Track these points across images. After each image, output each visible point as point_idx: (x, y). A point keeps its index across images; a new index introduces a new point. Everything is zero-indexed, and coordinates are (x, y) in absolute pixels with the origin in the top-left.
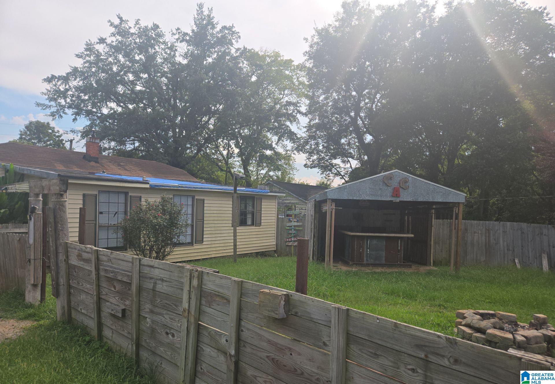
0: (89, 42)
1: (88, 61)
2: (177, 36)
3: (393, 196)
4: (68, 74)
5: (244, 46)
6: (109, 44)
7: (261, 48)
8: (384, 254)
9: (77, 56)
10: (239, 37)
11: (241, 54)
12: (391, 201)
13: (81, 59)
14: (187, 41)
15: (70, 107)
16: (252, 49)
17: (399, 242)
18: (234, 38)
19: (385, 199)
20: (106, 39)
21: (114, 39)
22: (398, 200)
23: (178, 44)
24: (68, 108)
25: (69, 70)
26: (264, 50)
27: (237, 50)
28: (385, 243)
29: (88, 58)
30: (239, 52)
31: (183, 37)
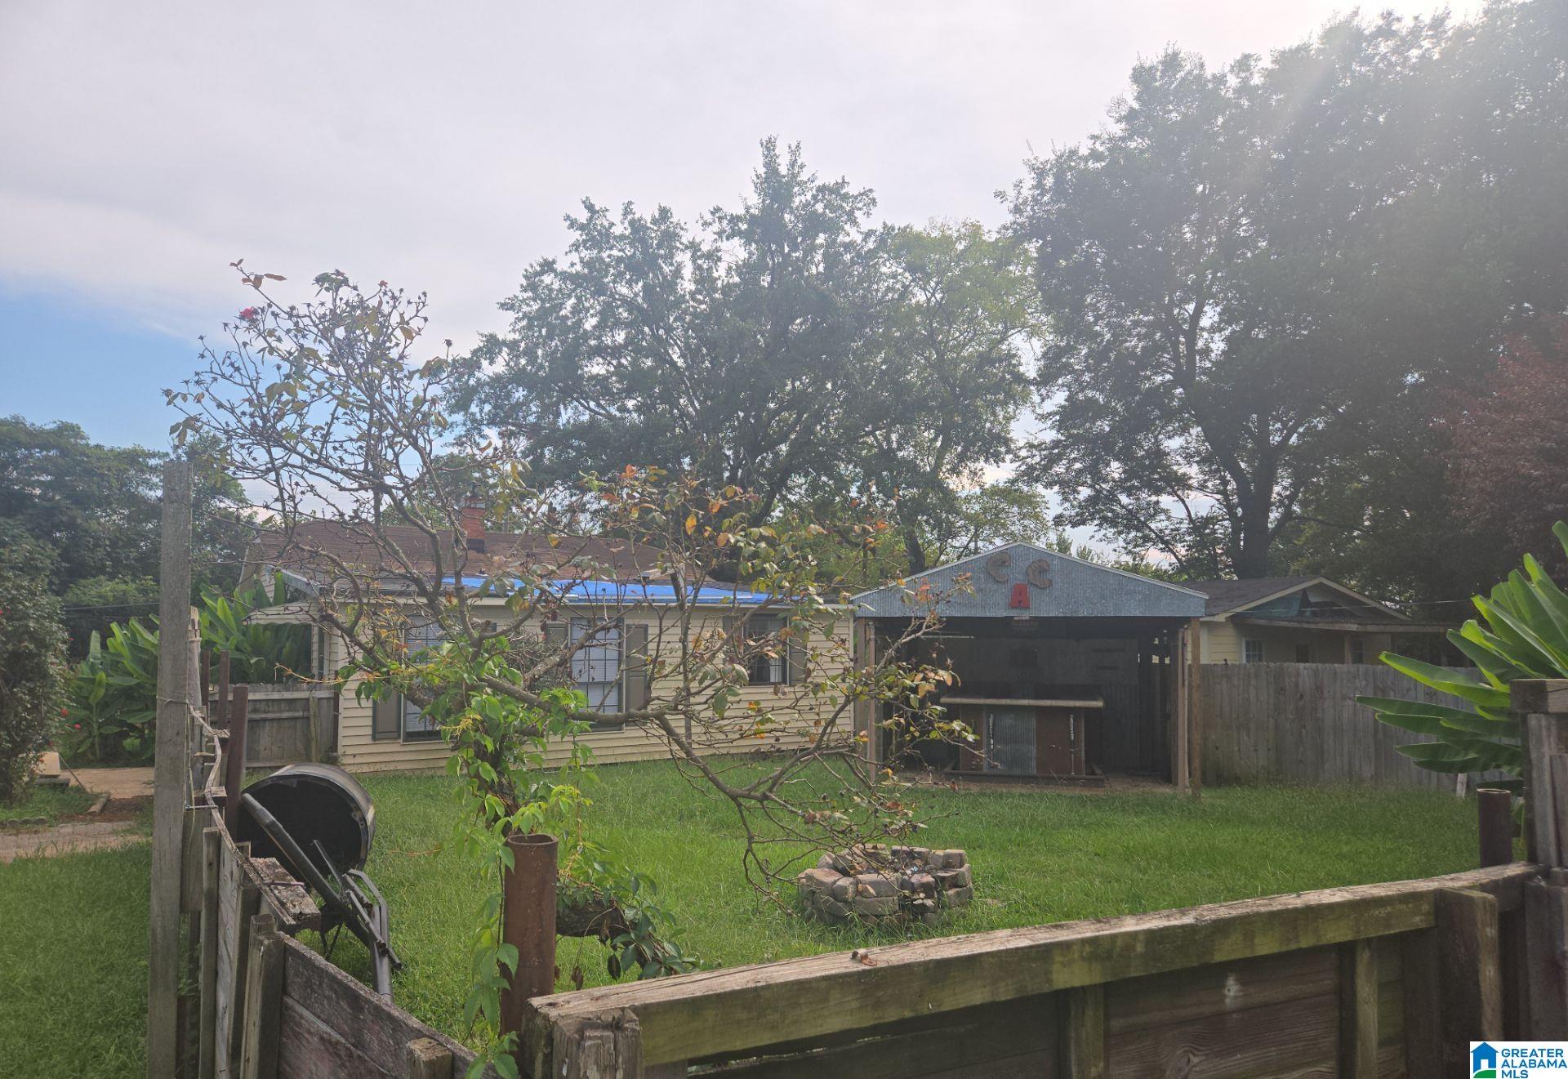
0: (530, 270)
1: (525, 315)
2: (716, 227)
3: (1013, 606)
4: (475, 352)
5: (884, 223)
6: (561, 273)
7: (932, 220)
8: (1033, 750)
9: (503, 306)
10: (874, 201)
11: (882, 242)
12: (1009, 619)
13: (511, 312)
14: (740, 233)
15: (492, 422)
16: (907, 227)
17: (1072, 721)
18: (860, 205)
19: (992, 615)
20: (554, 262)
21: (575, 257)
22: (1026, 615)
23: (724, 245)
24: (488, 424)
25: (477, 343)
26: (939, 225)
27: (868, 235)
28: (1034, 722)
29: (525, 309)
30: (873, 239)
31: (733, 227)
